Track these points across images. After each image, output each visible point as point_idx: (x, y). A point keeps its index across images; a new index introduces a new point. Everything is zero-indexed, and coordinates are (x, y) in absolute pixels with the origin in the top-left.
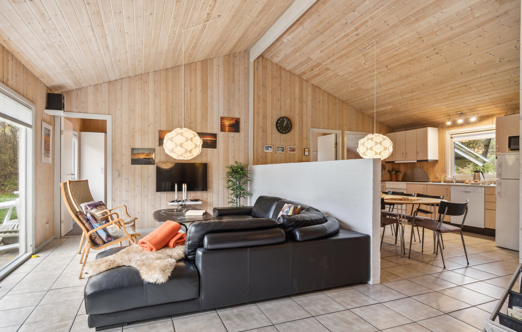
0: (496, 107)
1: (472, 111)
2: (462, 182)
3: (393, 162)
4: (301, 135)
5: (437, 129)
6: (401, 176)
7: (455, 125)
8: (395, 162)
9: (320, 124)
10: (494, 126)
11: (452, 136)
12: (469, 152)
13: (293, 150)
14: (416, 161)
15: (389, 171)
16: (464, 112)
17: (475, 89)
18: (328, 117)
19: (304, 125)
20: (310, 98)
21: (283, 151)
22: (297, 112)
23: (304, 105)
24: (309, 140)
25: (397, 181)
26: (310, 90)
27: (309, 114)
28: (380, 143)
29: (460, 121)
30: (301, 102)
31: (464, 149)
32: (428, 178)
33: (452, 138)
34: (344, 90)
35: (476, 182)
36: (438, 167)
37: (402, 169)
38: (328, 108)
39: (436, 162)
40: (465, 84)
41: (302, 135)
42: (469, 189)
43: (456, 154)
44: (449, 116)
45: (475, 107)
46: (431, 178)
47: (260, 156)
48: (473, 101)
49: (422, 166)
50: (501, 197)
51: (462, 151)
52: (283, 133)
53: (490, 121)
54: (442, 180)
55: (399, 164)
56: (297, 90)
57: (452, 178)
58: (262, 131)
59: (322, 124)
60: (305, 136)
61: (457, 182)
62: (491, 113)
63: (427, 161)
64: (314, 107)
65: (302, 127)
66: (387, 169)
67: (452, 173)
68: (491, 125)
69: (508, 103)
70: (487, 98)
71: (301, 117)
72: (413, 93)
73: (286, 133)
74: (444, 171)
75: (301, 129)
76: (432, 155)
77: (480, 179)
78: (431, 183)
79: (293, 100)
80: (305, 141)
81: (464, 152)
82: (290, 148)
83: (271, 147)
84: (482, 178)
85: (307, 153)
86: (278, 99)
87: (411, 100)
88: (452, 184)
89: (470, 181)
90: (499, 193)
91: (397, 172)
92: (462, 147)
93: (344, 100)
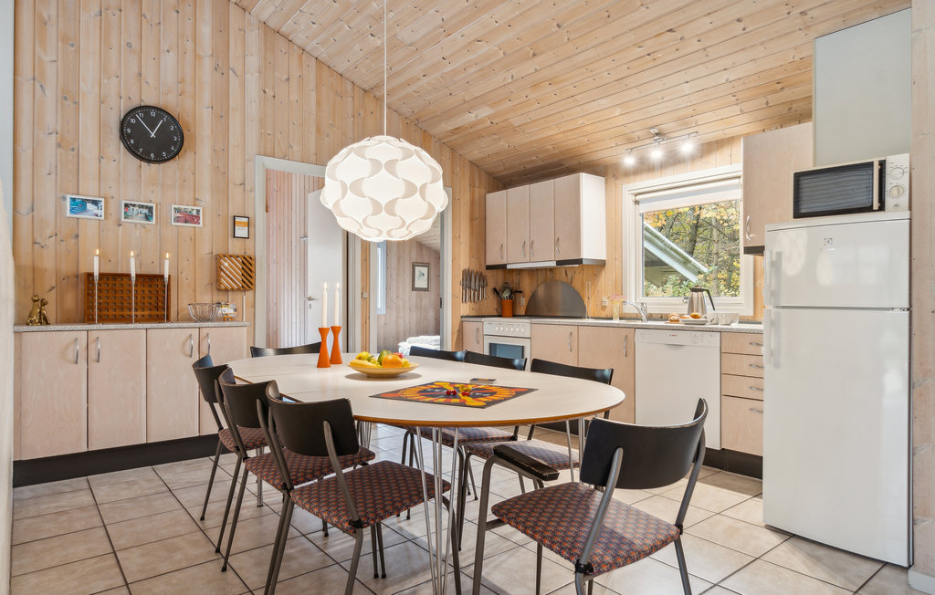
0: (742, 112)
1: (684, 122)
2: (662, 318)
3: (503, 267)
4: (221, 172)
5: (602, 179)
6: (523, 302)
7: (644, 168)
8: (509, 267)
9: (290, 146)
10: (738, 167)
11: (638, 198)
12: (672, 249)
13: (191, 218)
14: (553, 264)
15: (495, 290)
16: (665, 127)
17: (695, 45)
18: (318, 131)
19: (231, 141)
20: (253, 61)
21: (148, 217)
22: (206, 97)
23: (234, 82)
24: (252, 190)
25: (514, 316)
26: (254, 38)
27: (253, 109)
28: (390, 166)
29: (656, 154)
30: (222, 69)
31: (662, 241)
32: (584, 308)
33: (637, 202)
34: (357, 48)
35: (695, 317)
36: (606, 278)
37: (526, 285)
38: (318, 103)
39: (601, 265)
40: (671, 23)
41: (225, 174)
42: (682, 337)
43: (647, 252)
44: (630, 141)
45: (690, 111)
46: (591, 307)
47: (49, 231)
48: (687, 89)
49: (570, 277)
50: (777, 365)
51: (657, 246)
52: (149, 161)
53: (726, 151)
54: (616, 313)
55: (520, 271)
56: (206, 30)
57: (640, 307)
58: (59, 145)
59: (296, 148)
60: (235, 175)
61: (650, 317)
62: (730, 132)
63: (579, 261)
64: (270, 92)
65: (226, 150)
66: (491, 284)
67: (636, 295)
68: (730, 163)
69: (773, 99)
70: (724, 76)
71: (222, 116)
72: (536, 59)
73: (159, 160)
74: (619, 290)
75: (221, 152)
76: (592, 248)
77: (704, 311)
78: (590, 321)
79: (189, 57)
80: (235, 193)
81: (661, 249)
82: (178, 210)
83: (95, 203)
84: (709, 307)
85: (242, 232)
86: (129, 45)
87: (535, 86)
88: (639, 323)
89: (681, 316)
90: (772, 354)
91: (515, 292)
92: (657, 237)
93: (366, 86)
